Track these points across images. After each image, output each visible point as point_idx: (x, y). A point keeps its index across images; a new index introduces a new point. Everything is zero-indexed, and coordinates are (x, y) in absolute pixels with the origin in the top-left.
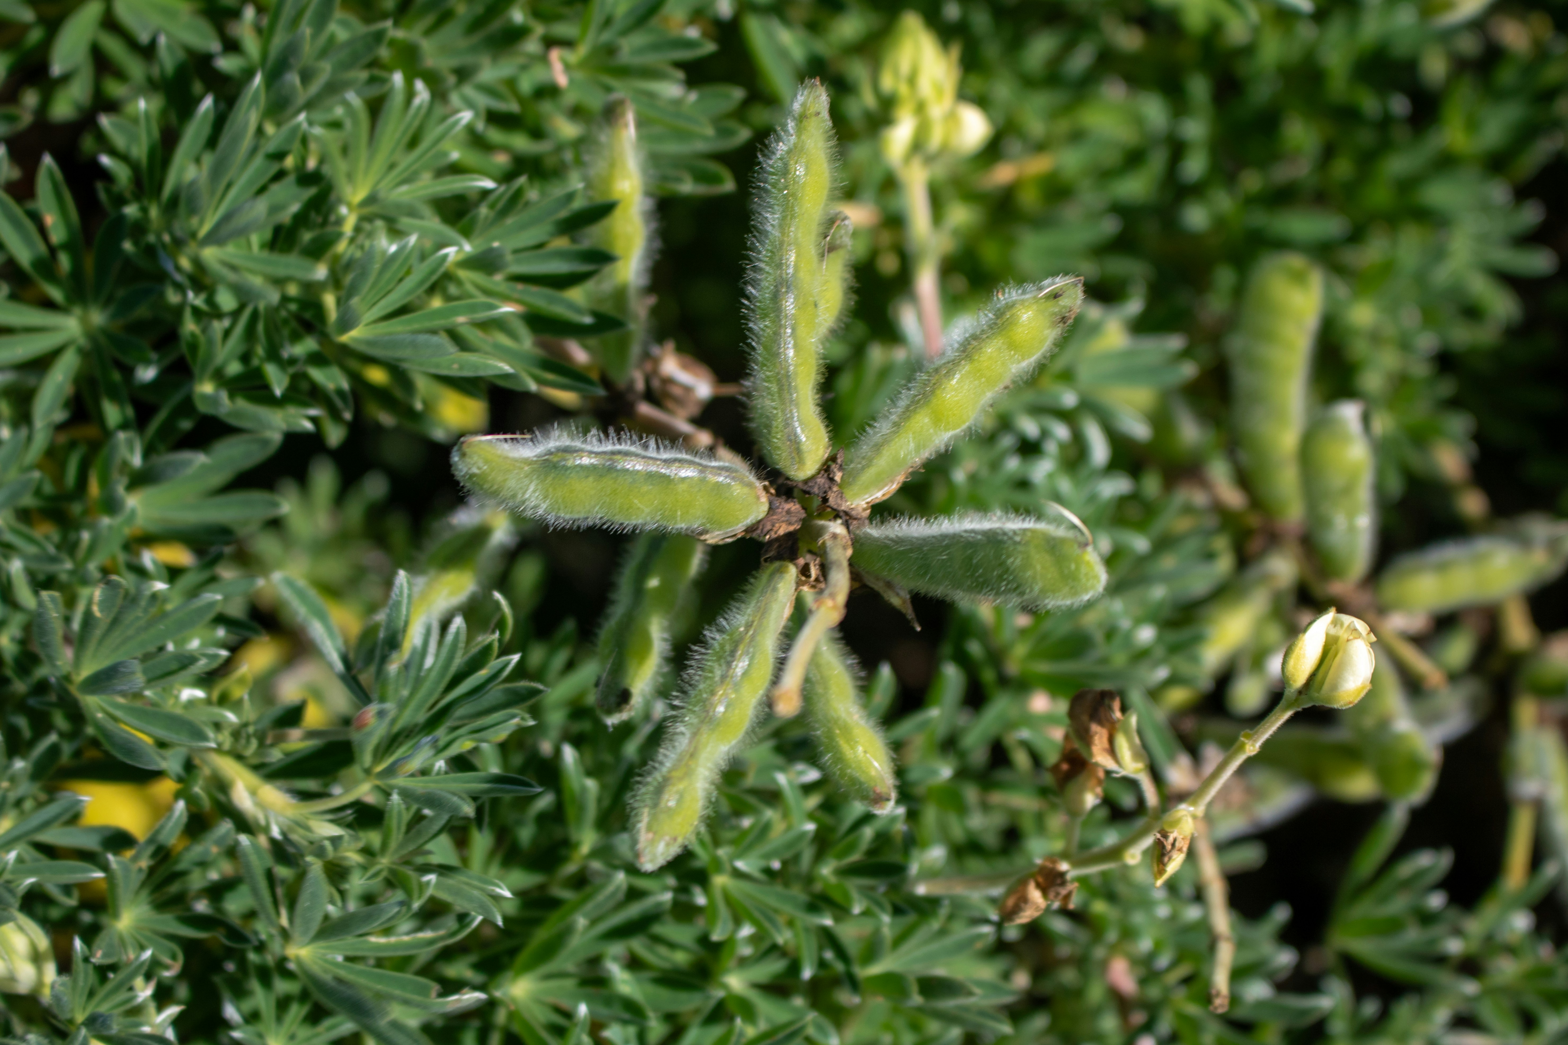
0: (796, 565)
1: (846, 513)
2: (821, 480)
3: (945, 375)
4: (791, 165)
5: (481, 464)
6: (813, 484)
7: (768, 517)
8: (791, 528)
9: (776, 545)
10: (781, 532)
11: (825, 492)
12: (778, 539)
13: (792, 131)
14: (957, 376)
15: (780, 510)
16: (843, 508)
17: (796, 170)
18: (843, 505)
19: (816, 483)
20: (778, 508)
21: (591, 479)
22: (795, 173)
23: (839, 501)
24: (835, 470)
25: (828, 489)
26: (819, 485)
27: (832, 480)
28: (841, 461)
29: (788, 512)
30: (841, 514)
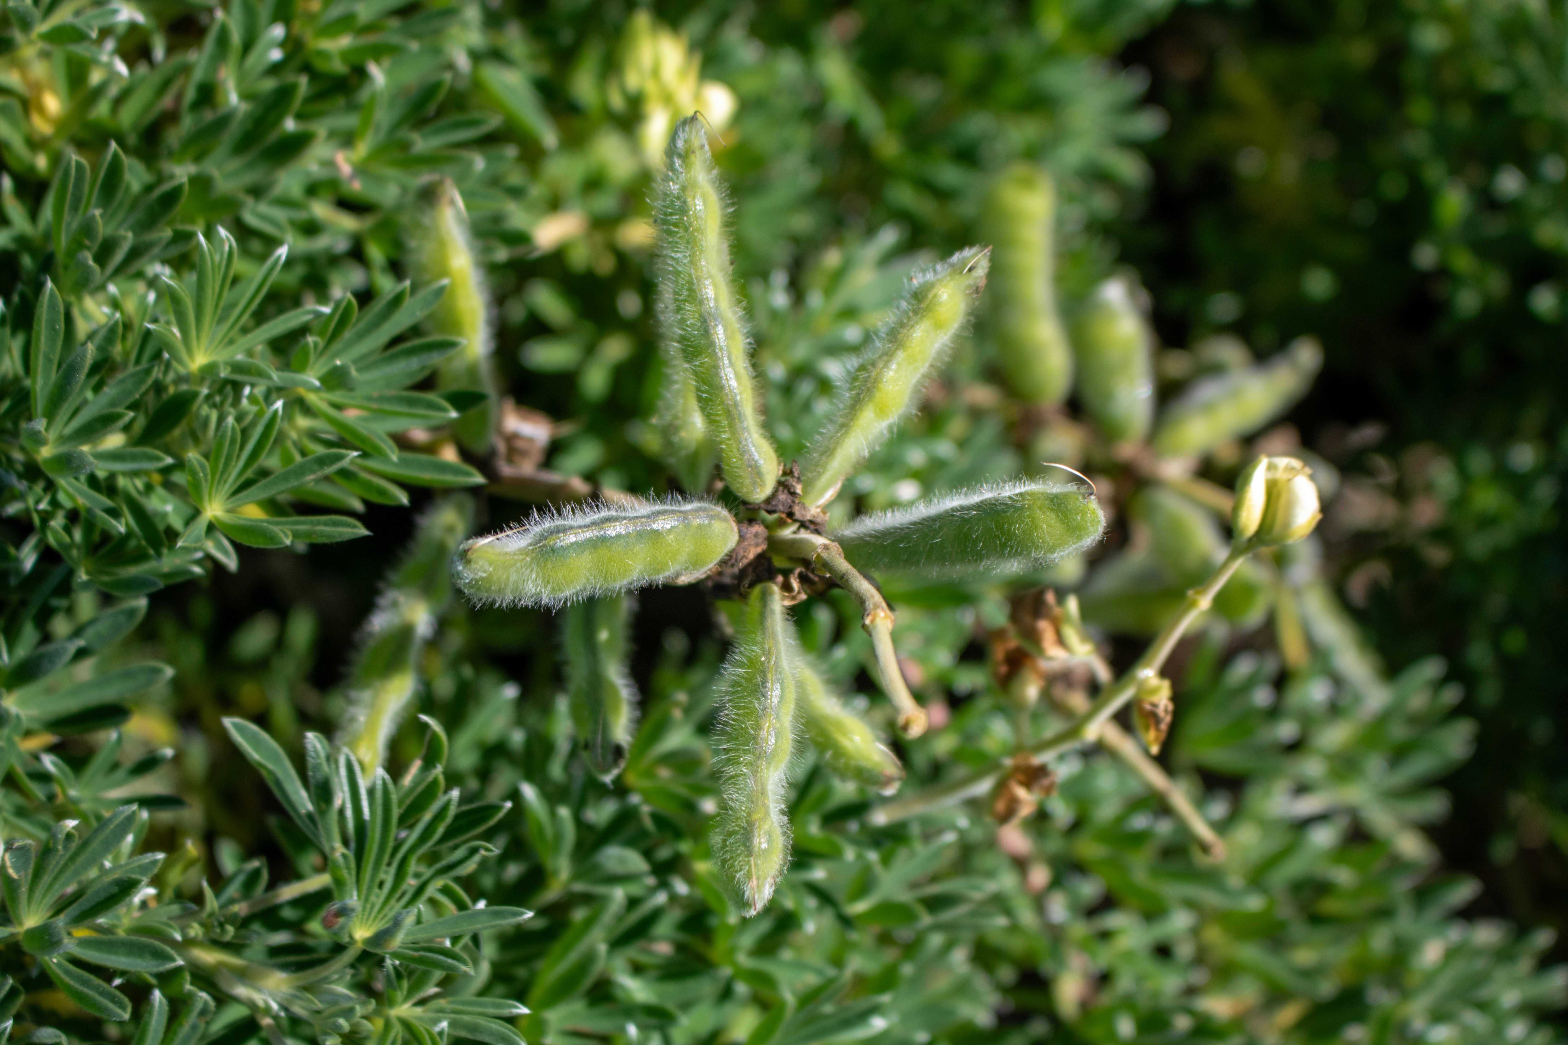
0: (776, 583)
1: (811, 522)
2: (783, 497)
3: (883, 368)
4: (690, 202)
5: (486, 567)
6: (776, 503)
7: (740, 545)
8: (759, 550)
9: (750, 569)
10: (751, 556)
11: (790, 507)
12: (750, 564)
13: (680, 170)
14: (894, 366)
15: (749, 535)
16: (808, 517)
17: (695, 205)
18: (808, 515)
19: (779, 501)
20: (746, 533)
21: (586, 553)
22: (695, 209)
23: (803, 512)
24: (794, 484)
25: (792, 504)
26: (782, 502)
27: (793, 494)
28: (798, 474)
29: (756, 535)
30: (808, 524)
